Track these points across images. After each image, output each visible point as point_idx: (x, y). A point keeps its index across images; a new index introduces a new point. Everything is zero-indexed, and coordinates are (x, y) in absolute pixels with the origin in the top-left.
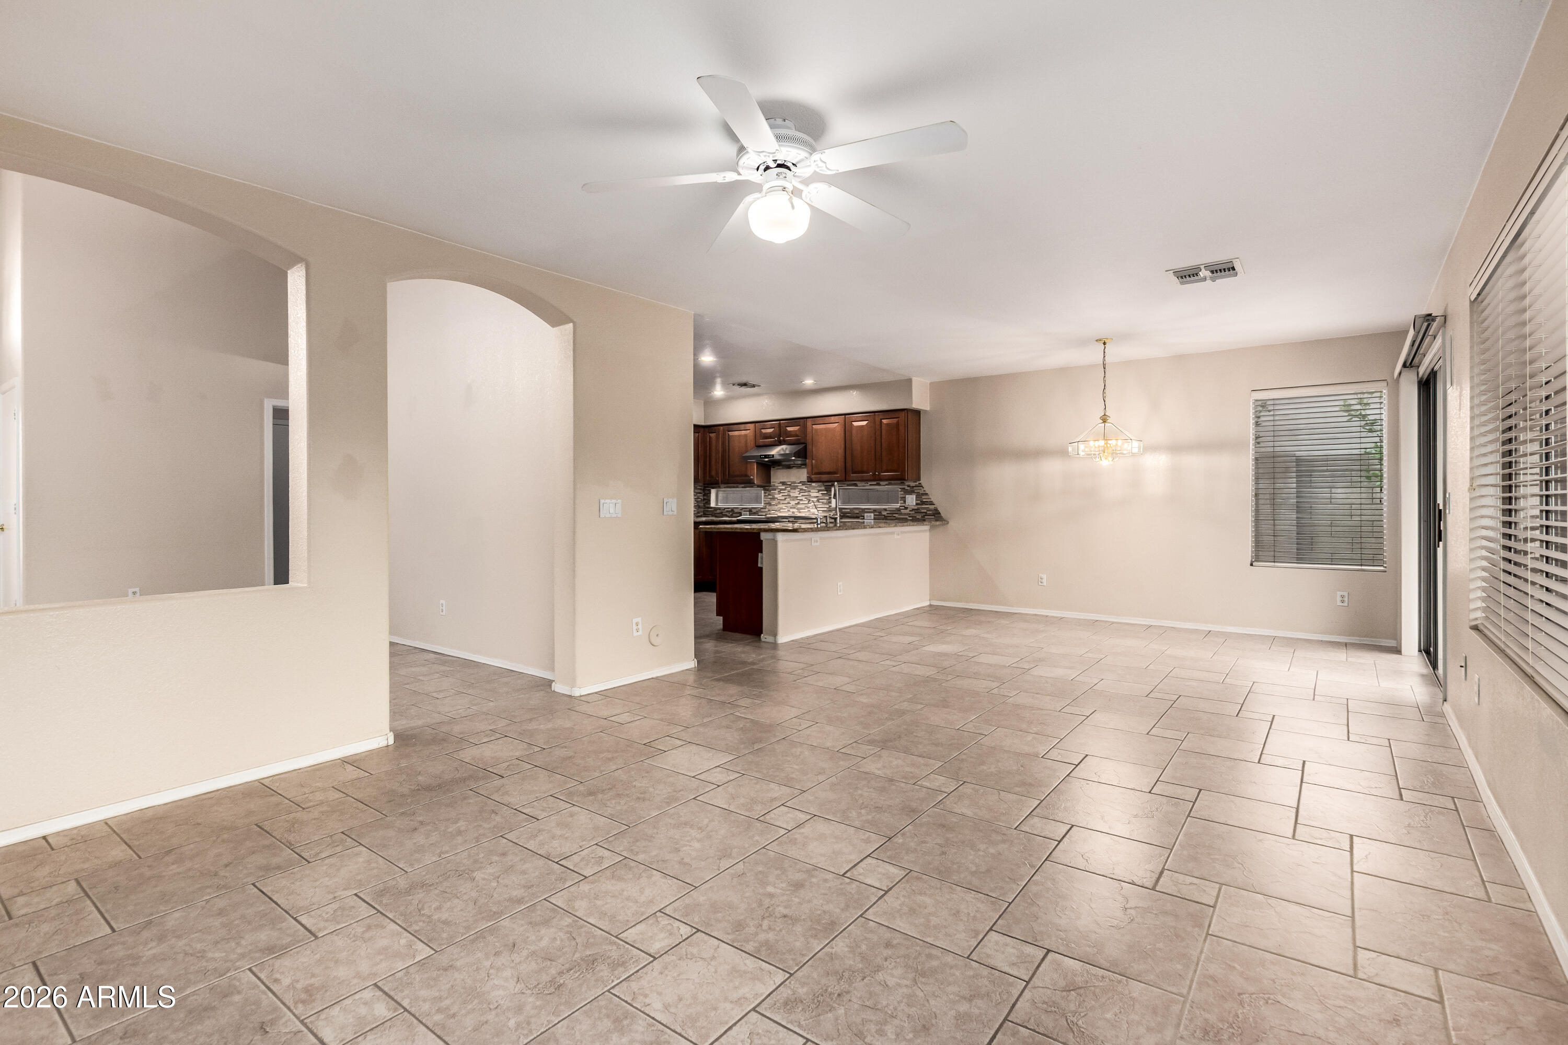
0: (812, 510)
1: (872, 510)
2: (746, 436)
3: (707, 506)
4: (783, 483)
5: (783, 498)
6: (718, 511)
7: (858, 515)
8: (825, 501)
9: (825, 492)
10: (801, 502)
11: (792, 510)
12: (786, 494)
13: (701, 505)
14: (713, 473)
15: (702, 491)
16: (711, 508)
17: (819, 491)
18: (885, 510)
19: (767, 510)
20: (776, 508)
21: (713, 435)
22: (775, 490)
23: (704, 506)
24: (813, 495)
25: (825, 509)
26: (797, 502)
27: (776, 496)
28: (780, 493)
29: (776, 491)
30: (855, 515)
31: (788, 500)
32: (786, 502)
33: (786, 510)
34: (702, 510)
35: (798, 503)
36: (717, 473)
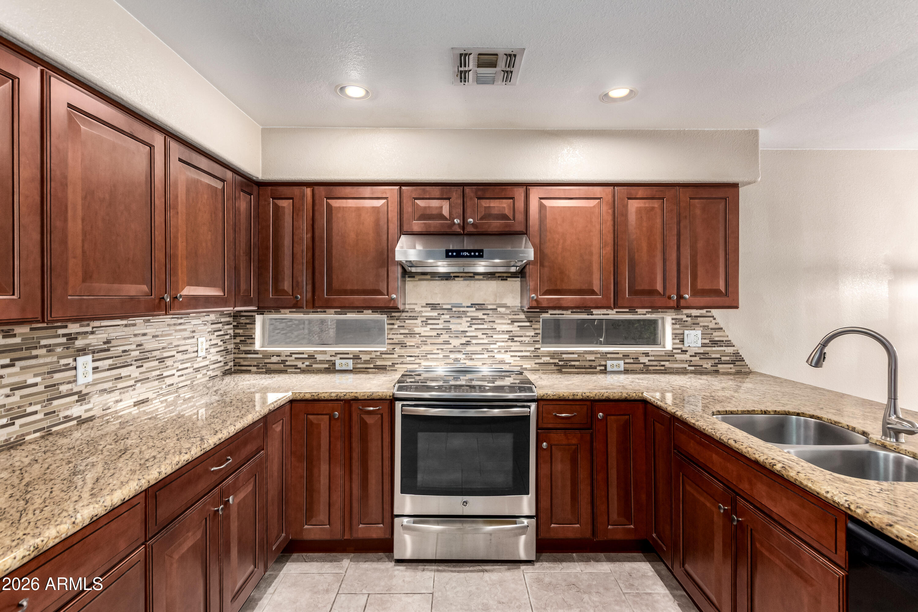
0: (499, 356)
1: (621, 356)
2: (376, 210)
3: (243, 348)
4: (434, 307)
5: (434, 333)
6: (275, 359)
7: (593, 364)
8: (527, 339)
9: (528, 324)
10: (474, 341)
11: (452, 356)
12: (441, 326)
13: (231, 347)
14: (287, 285)
15: (231, 319)
16: (256, 352)
17: (513, 322)
18: (647, 354)
19: (396, 356)
20: (416, 352)
21: (285, 204)
22: (415, 318)
23: (237, 347)
24: (499, 328)
25: (528, 354)
26: (464, 340)
27: (417, 330)
28: (425, 323)
29: (419, 321)
30: (587, 364)
31: (445, 337)
32: (440, 340)
33: (441, 356)
34: (232, 356)
35: (468, 343)
36: (295, 285)
